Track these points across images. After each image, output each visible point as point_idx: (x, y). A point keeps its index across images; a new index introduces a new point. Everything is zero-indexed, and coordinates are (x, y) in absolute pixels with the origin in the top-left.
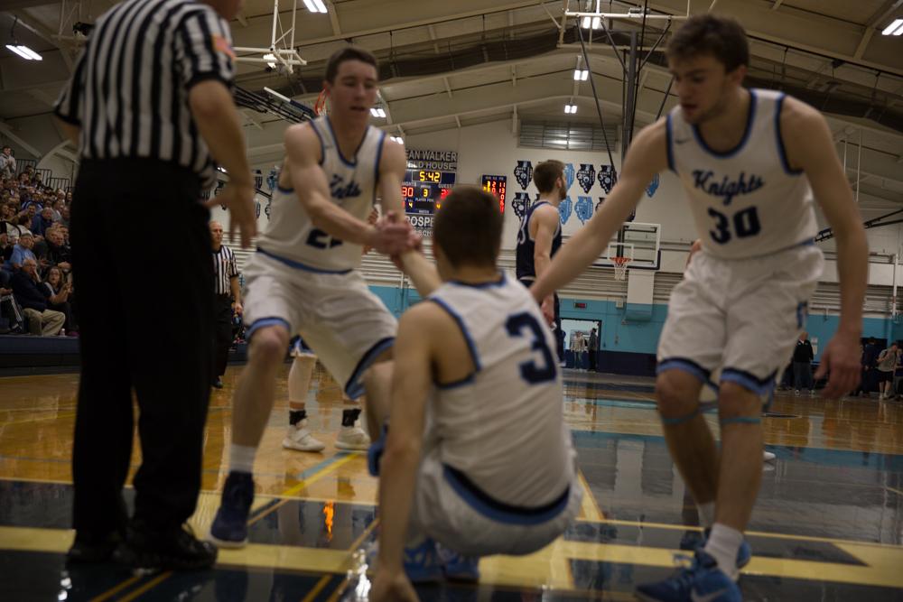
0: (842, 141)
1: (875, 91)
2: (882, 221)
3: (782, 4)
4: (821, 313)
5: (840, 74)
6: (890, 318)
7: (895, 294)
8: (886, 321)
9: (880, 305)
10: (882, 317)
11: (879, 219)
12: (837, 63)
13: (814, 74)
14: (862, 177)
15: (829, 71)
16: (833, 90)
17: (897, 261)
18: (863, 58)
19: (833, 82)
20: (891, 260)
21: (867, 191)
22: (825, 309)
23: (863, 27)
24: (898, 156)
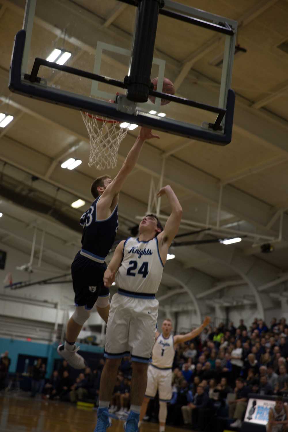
0: (34, 227)
1: (55, 200)
2: (53, 281)
3: (5, 136)
4: (9, 338)
5: (36, 185)
6: (52, 344)
7: (56, 327)
8: (49, 346)
9: (46, 334)
10: (46, 343)
11: (51, 279)
12: (35, 178)
13: (20, 183)
14: (44, 251)
15: (29, 183)
16: (31, 195)
17: (59, 307)
18: (51, 178)
19: (31, 190)
20: (55, 306)
21: (46, 260)
22: (11, 335)
23: (51, 159)
24: (65, 242)
